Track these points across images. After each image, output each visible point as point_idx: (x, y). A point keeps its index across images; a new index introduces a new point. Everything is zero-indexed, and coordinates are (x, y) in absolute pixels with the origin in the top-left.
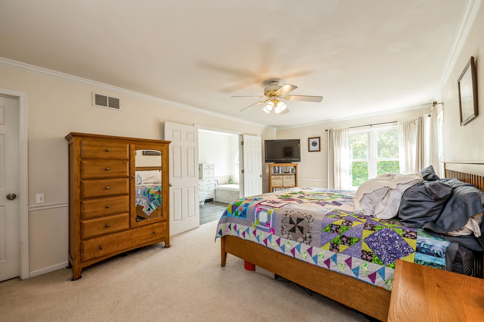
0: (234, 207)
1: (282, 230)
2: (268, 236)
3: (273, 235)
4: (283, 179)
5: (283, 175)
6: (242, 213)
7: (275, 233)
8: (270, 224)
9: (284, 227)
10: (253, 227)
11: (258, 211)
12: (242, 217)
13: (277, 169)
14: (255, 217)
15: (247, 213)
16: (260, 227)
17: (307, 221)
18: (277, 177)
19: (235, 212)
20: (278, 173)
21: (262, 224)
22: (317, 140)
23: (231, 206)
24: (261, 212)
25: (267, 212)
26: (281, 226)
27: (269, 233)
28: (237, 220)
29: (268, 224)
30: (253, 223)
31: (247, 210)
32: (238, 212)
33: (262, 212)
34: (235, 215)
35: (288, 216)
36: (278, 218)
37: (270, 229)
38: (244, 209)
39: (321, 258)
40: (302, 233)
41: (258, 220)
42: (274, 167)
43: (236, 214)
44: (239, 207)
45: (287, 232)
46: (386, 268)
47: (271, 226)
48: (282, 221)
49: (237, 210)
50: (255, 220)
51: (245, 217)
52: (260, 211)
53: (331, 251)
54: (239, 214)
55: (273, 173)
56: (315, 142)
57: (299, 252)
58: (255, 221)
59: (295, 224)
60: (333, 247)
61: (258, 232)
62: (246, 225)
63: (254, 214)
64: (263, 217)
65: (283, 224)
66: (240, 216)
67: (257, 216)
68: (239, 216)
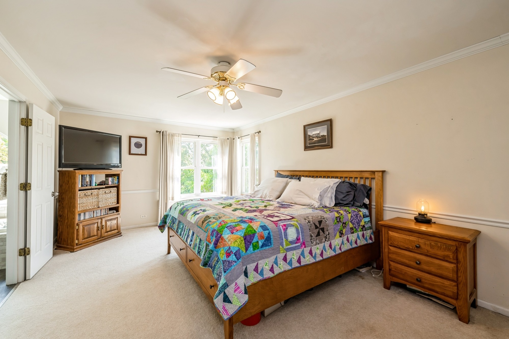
0: (248, 238)
1: (311, 238)
2: (300, 253)
3: (304, 248)
4: (98, 195)
5: (99, 189)
6: (265, 241)
7: (306, 246)
8: (300, 239)
9: (312, 235)
10: (282, 252)
11: (285, 229)
12: (266, 246)
13: (88, 179)
14: (284, 238)
15: (272, 237)
16: (291, 247)
17: (325, 221)
18: (89, 192)
19: (253, 245)
20: (90, 185)
21: (291, 243)
22: (142, 141)
23: (242, 239)
24: (288, 230)
25: (294, 226)
26: (309, 235)
27: (301, 248)
28: (259, 255)
29: (298, 239)
30: (281, 247)
31: (271, 234)
32: (258, 242)
33: (288, 228)
34: (254, 249)
35: (311, 223)
36: (306, 228)
37: (301, 244)
38: (267, 234)
39: (337, 246)
40: (324, 234)
41: (287, 240)
42: (82, 175)
43: (255, 247)
44: (256, 235)
45: (315, 238)
46: (359, 233)
47: (301, 240)
48: (310, 229)
49: (255, 240)
50: (284, 241)
51: (270, 244)
52: (287, 228)
53: (341, 238)
54: (260, 244)
55: (80, 186)
56: (139, 142)
57: (326, 251)
58: (284, 243)
59: (319, 228)
60: (341, 234)
61: (289, 255)
62: (273, 254)
63: (282, 234)
64: (292, 234)
65: (311, 232)
66: (262, 246)
67: (286, 235)
68: (261, 248)
